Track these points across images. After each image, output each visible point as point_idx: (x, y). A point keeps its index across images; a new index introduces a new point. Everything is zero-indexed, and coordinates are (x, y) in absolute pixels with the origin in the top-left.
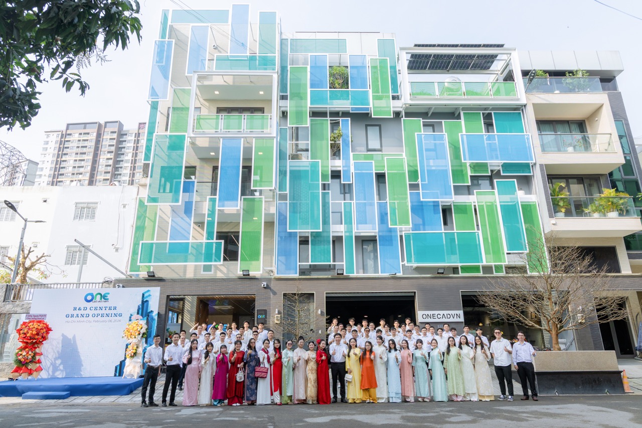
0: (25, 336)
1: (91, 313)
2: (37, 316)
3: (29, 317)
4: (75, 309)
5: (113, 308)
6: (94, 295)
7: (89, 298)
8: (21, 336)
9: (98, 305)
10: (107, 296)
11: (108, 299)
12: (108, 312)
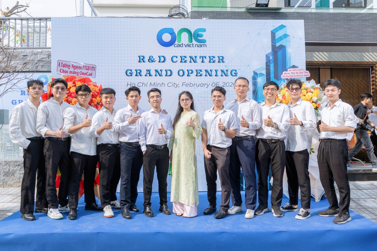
1: (176, 67)
2: (80, 68)
3: (65, 69)
4: (141, 59)
5: (217, 59)
6: (176, 32)
7: (167, 38)
9: (188, 52)
10: (201, 36)
11: (204, 41)
12: (207, 66)
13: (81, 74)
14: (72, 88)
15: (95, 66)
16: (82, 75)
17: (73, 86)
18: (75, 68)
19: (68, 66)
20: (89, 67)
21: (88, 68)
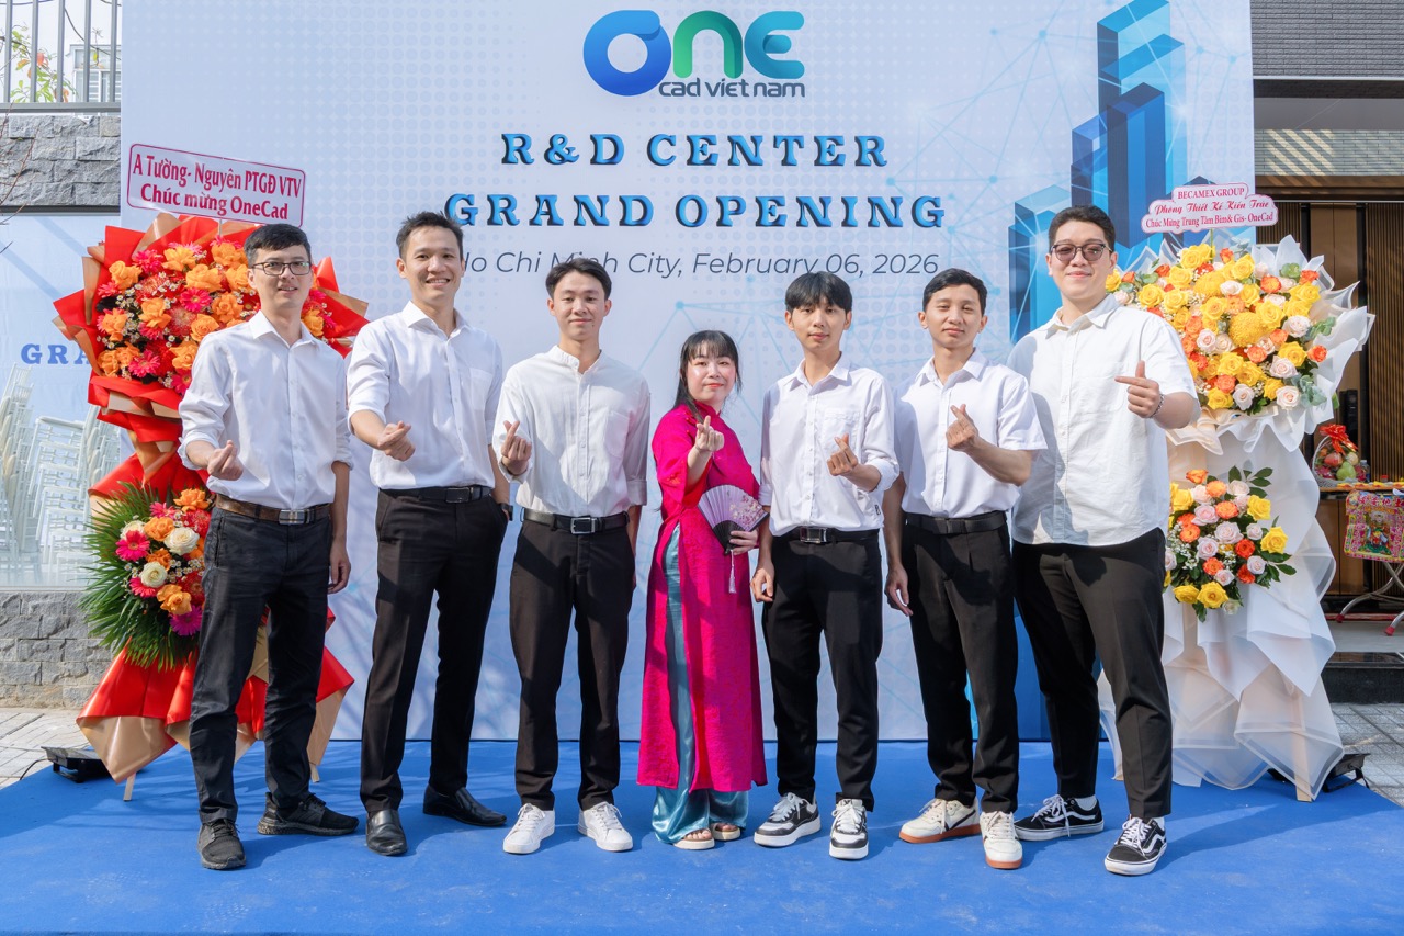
0: (146, 367)
1: (666, 185)
2: (233, 181)
3: (164, 184)
4: (515, 150)
5: (849, 151)
6: (670, 27)
7: (628, 54)
8: (109, 359)
9: (720, 118)
10: (783, 46)
11: (795, 69)
12: (807, 179)
13: (236, 207)
14: (194, 270)
15: (298, 176)
16: (240, 215)
17: (198, 262)
18: (211, 181)
19: (179, 173)
20: (271, 176)
21: (270, 183)
